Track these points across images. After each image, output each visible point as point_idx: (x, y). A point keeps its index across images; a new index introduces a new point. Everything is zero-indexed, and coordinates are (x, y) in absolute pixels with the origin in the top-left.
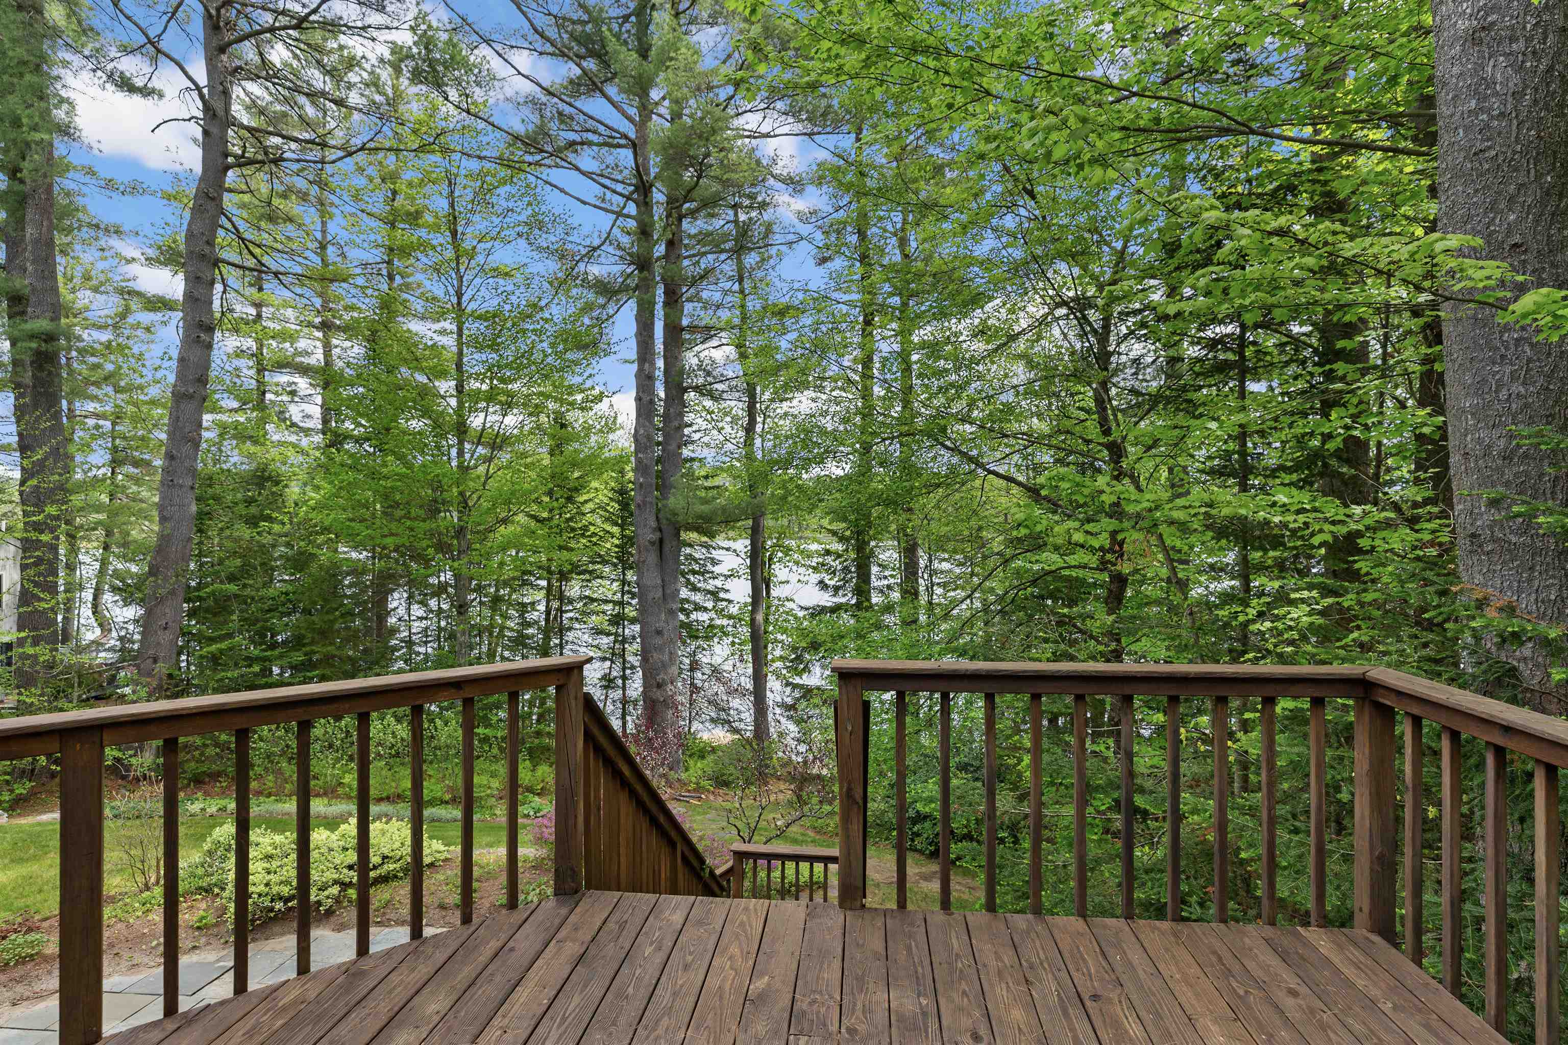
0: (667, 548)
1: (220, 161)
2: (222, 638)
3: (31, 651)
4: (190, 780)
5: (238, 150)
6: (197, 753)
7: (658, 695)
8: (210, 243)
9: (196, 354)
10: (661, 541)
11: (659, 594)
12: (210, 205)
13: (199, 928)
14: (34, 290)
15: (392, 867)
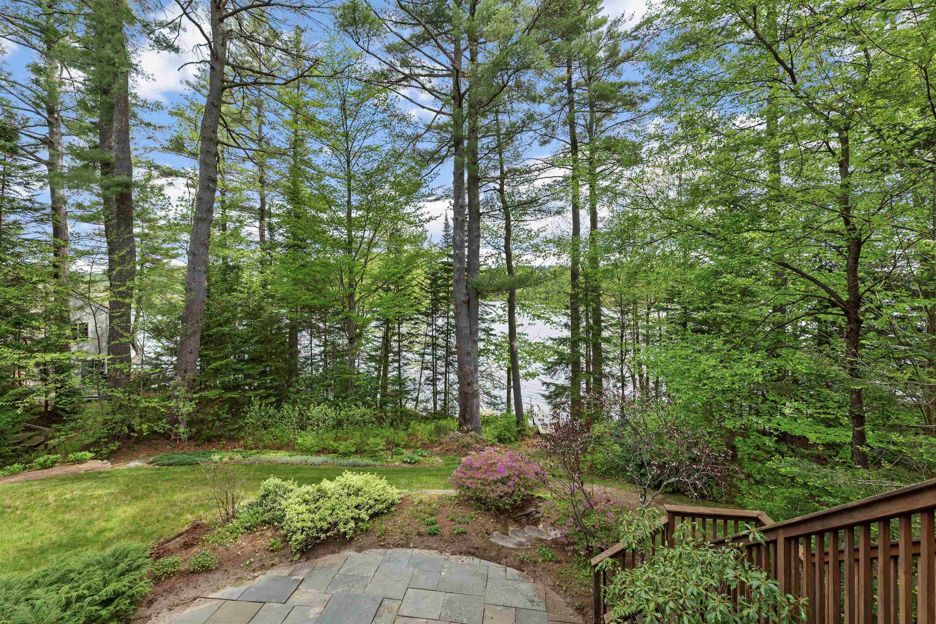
0: (472, 304)
1: (220, 84)
2: (221, 358)
3: (118, 366)
4: (205, 440)
5: (231, 78)
6: (210, 425)
7: (468, 390)
8: (215, 132)
9: (206, 196)
10: (469, 301)
11: (468, 332)
12: (215, 110)
13: (272, 551)
14: (117, 159)
15: (381, 506)
